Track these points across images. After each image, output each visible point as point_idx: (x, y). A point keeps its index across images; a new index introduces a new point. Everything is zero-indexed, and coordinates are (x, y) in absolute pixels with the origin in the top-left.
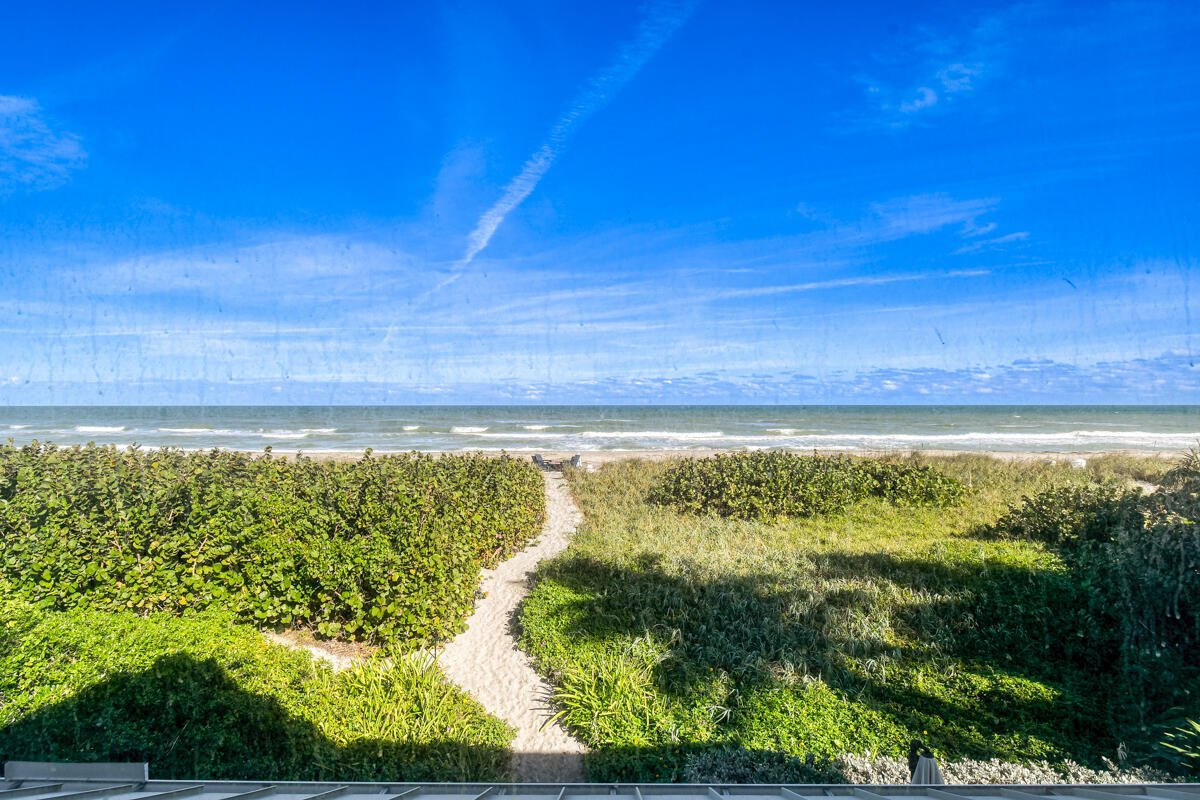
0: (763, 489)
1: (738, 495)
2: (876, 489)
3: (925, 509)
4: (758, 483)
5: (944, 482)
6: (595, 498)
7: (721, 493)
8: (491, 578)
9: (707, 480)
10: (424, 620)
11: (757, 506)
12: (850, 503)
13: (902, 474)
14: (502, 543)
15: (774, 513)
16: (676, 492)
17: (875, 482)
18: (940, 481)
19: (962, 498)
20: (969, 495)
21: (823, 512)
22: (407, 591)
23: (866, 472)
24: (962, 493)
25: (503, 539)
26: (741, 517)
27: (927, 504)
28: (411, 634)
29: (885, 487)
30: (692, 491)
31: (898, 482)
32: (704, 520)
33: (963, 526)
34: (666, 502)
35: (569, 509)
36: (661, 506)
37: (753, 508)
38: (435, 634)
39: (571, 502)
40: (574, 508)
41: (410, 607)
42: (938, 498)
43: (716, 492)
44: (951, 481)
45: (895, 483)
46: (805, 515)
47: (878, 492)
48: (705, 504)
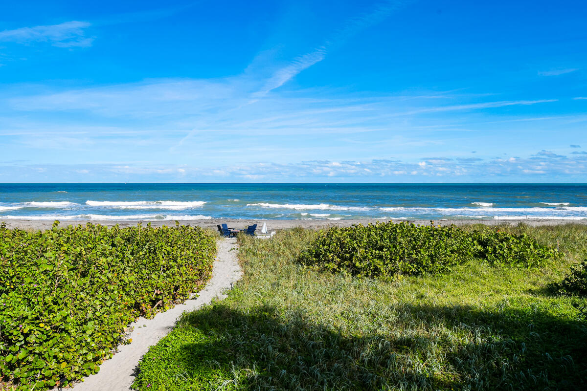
0: (385, 253)
1: (365, 258)
2: (480, 252)
3: (516, 269)
4: (381, 249)
5: (535, 247)
6: (255, 260)
7: (352, 256)
8: (145, 326)
9: (342, 245)
10: (53, 364)
11: (379, 267)
12: (455, 264)
13: (502, 241)
14: (161, 297)
15: (392, 273)
16: (317, 255)
17: (479, 248)
18: (532, 247)
19: (549, 260)
20: (555, 258)
21: (431, 272)
22: (38, 341)
23: (474, 239)
24: (549, 256)
25: (161, 294)
26: (367, 275)
27: (518, 266)
28: (41, 376)
29: (487, 251)
30: (330, 255)
31: (497, 247)
32: (337, 278)
33: (543, 282)
34: (309, 263)
35: (234, 268)
36: (305, 266)
37: (376, 269)
38: (62, 377)
39: (236, 263)
40: (238, 268)
41: (40, 354)
42: (528, 260)
43: (348, 255)
44: (542, 247)
45: (495, 248)
46: (416, 274)
47: (482, 255)
48: (339, 265)
